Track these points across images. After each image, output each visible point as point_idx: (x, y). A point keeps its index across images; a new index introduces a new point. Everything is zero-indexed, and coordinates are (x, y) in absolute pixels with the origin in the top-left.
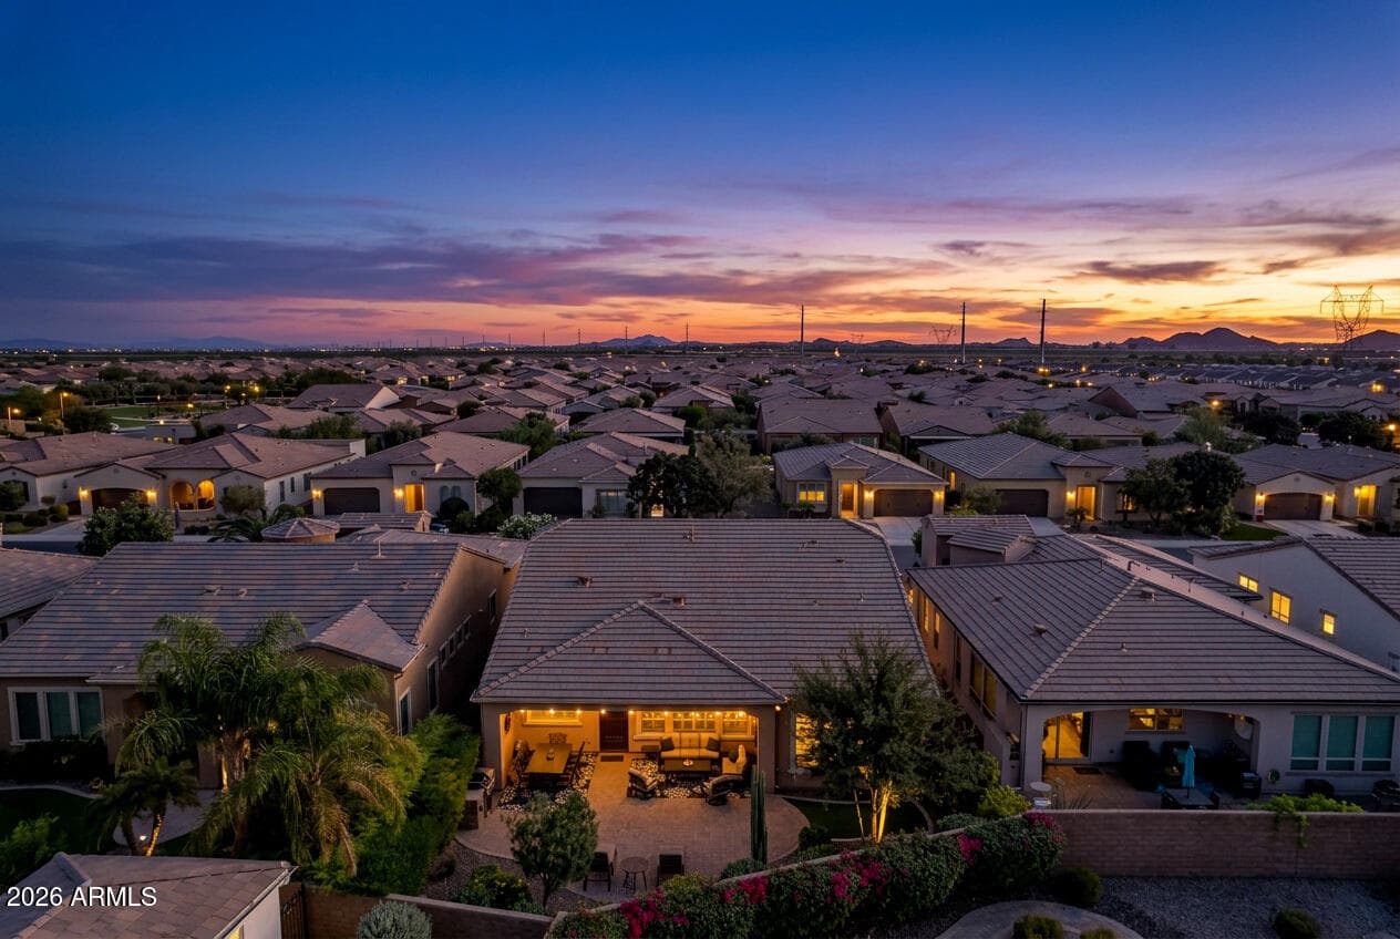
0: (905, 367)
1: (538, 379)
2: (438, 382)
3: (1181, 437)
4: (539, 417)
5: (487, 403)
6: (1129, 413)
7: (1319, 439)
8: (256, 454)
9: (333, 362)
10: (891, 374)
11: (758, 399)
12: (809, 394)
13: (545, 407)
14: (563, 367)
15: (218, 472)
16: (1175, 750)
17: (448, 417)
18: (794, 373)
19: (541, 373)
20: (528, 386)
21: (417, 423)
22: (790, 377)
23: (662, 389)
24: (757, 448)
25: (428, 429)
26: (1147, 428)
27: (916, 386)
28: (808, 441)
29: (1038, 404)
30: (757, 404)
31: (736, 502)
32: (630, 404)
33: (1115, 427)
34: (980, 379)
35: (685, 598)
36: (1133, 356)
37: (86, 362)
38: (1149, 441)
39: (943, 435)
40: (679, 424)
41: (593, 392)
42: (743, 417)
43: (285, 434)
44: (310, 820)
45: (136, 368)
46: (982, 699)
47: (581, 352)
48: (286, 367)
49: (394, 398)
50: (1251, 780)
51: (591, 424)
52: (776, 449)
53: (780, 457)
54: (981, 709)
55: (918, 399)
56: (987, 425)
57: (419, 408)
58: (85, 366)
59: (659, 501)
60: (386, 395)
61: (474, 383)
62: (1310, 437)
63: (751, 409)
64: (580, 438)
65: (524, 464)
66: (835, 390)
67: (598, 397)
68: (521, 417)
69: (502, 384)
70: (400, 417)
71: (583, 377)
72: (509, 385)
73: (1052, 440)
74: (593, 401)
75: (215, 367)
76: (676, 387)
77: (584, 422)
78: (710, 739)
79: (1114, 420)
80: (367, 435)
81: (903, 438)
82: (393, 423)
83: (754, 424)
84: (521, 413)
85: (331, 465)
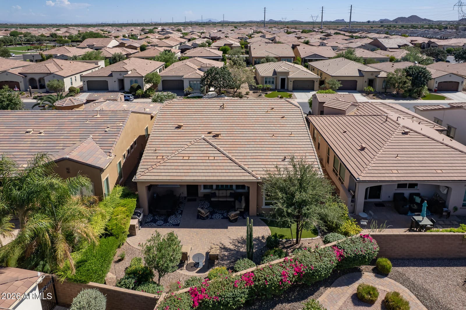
0: (301, 30)
1: (170, 35)
2: (133, 37)
3: (405, 59)
4: (169, 51)
5: (151, 45)
6: (384, 49)
7: (454, 59)
8: (62, 67)
9: (96, 29)
10: (297, 33)
11: (249, 43)
12: (267, 41)
13: (172, 47)
14: (179, 30)
15: (46, 75)
16: (414, 196)
17: (136, 51)
18: (262, 33)
19: (171, 33)
20: (166, 38)
21: (124, 53)
22: (260, 34)
23: (214, 39)
24: (249, 62)
25: (128, 56)
26: (390, 54)
27: (306, 38)
28: (268, 60)
29: (350, 45)
30: (249, 45)
31: (241, 86)
32: (203, 45)
33: (379, 54)
34: (329, 35)
35: (220, 134)
36: (382, 26)
37: (5, 29)
38: (392, 60)
39: (317, 58)
40: (220, 53)
41: (189, 40)
42: (244, 50)
43: (75, 58)
44: (54, 250)
45: (24, 31)
46: (338, 174)
47: (186, 24)
48: (79, 31)
49: (117, 43)
50: (446, 211)
51: (188, 53)
52: (256, 63)
53: (257, 66)
54: (338, 178)
55: (307, 43)
56: (333, 54)
57: (126, 47)
58: (5, 30)
59: (212, 86)
60: (114, 43)
61: (147, 37)
62: (451, 58)
63: (246, 47)
64: (185, 59)
65: (163, 70)
66: (277, 39)
67: (191, 42)
68: (162, 51)
69: (157, 37)
70: (118, 51)
71: (186, 34)
72: (159, 38)
73: (357, 60)
74: (189, 44)
75: (53, 31)
76: (219, 38)
77: (185, 52)
78: (231, 193)
79: (379, 51)
80: (106, 58)
81: (302, 59)
82: (115, 54)
83: (247, 53)
84: (162, 49)
85: (90, 71)
